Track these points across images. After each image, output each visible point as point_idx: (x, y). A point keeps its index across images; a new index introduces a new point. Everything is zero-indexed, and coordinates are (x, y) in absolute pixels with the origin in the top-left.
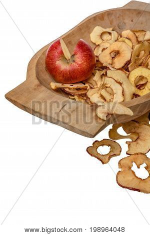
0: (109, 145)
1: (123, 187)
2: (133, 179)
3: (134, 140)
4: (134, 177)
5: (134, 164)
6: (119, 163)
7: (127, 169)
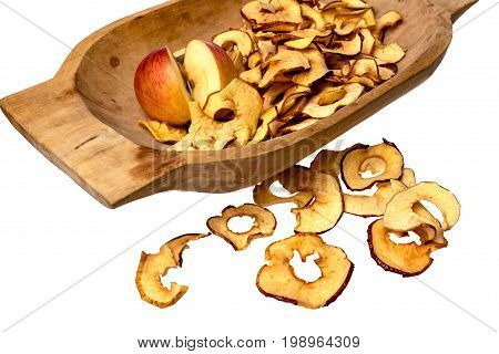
0: (253, 216)
1: (267, 295)
2: (289, 281)
3: (302, 206)
4: (291, 277)
5: (296, 253)
6: (268, 250)
7: (280, 262)
